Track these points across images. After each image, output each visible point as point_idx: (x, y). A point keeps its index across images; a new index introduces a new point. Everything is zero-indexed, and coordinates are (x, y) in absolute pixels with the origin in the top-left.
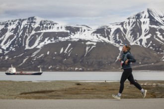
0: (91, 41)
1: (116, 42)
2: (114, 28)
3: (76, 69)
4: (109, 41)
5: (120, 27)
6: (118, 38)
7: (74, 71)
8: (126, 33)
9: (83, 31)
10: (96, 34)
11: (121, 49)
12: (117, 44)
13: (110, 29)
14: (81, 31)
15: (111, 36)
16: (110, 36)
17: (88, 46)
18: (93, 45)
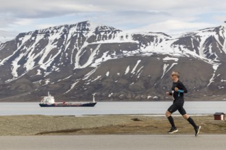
0: (170, 56)
1: (208, 56)
2: (204, 36)
3: (149, 97)
4: (197, 55)
5: (214, 34)
6: (210, 50)
7: (146, 100)
8: (222, 44)
9: (159, 41)
10: (178, 46)
11: (215, 67)
12: (210, 60)
13: (199, 37)
14: (156, 42)
15: (201, 48)
16: (199, 49)
17: (167, 64)
18: (173, 61)
